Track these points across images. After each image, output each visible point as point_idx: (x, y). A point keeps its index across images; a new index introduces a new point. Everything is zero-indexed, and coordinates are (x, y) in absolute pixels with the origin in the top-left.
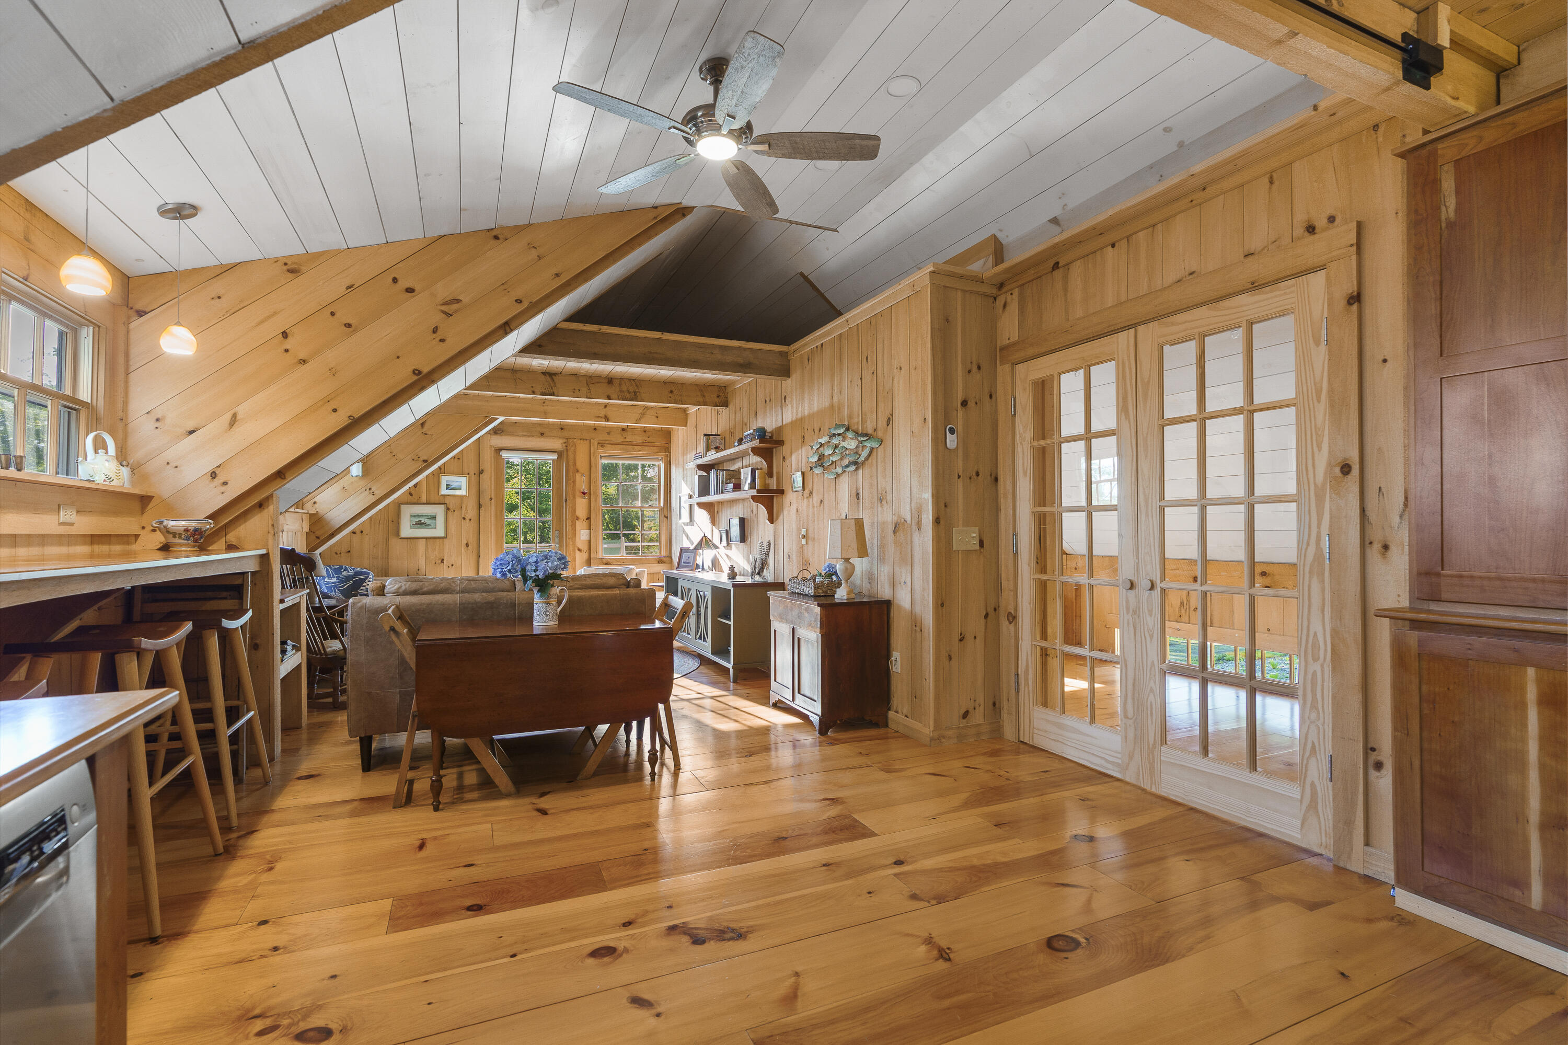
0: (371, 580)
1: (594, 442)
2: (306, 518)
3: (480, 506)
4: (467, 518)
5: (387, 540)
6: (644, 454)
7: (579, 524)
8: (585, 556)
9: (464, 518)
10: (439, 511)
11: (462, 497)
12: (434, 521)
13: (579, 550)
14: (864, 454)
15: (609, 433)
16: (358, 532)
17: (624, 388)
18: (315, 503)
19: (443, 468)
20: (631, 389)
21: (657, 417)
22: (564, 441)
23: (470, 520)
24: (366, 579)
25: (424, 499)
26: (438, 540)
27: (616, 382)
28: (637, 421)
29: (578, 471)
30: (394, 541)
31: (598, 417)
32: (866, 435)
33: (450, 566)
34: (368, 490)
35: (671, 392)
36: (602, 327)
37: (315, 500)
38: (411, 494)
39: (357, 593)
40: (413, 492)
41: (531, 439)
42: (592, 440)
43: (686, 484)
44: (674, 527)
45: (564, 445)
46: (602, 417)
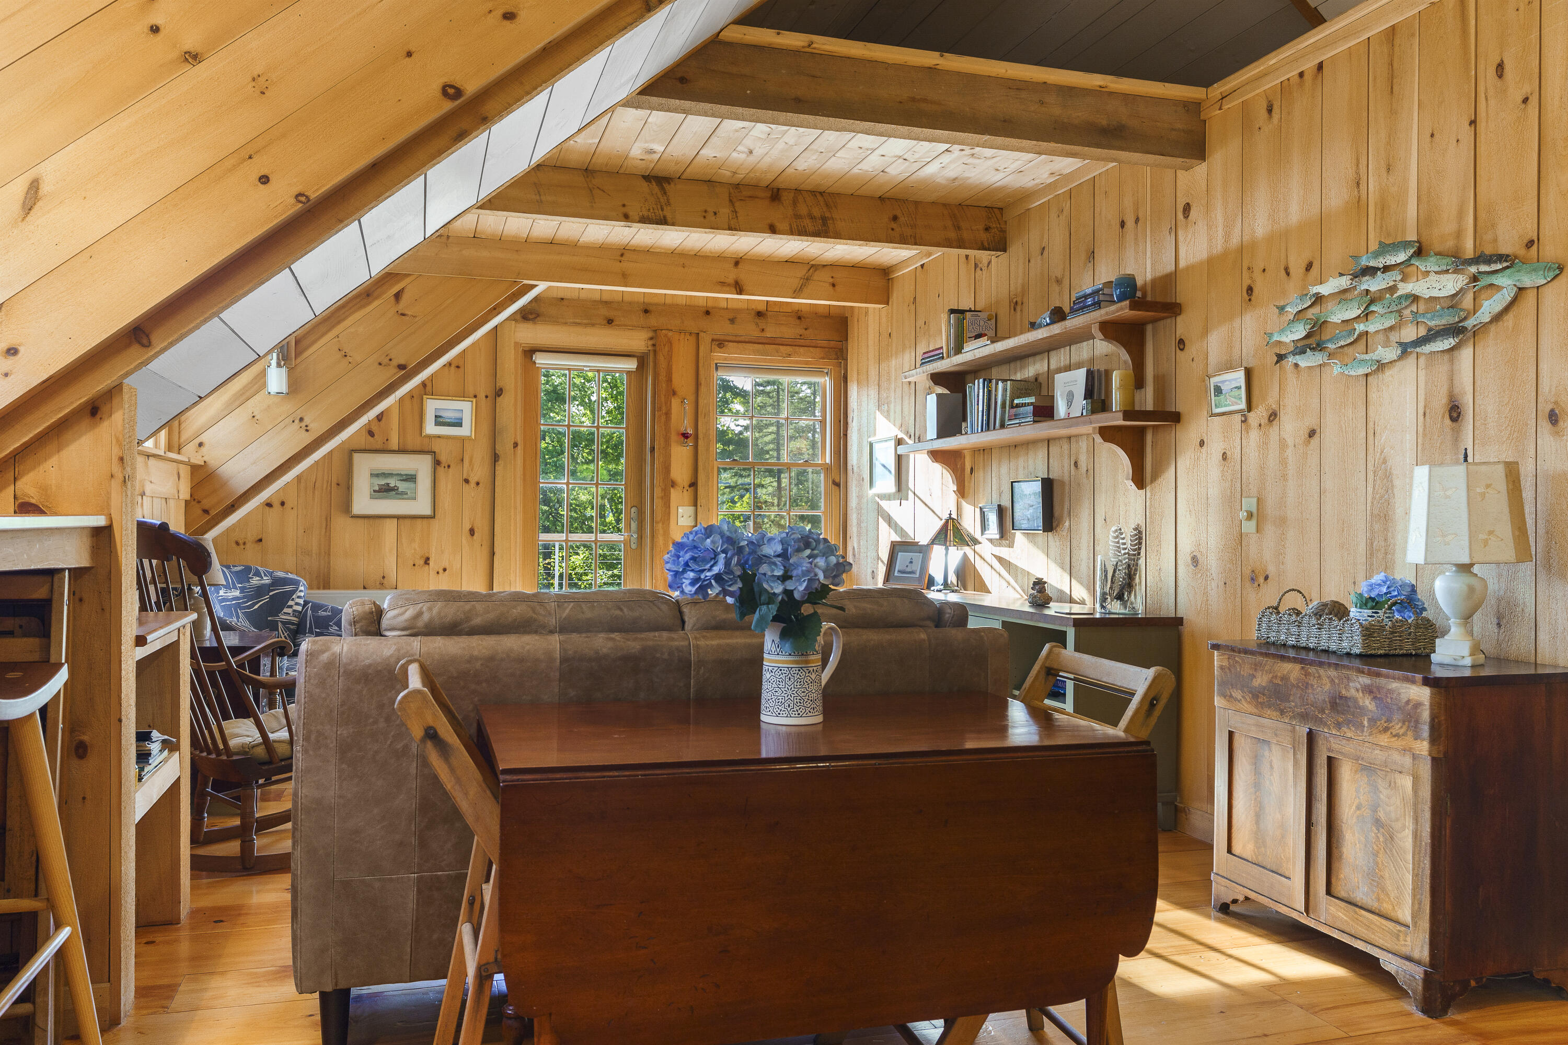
0: (302, 594)
1: (705, 339)
2: (185, 471)
3: (495, 458)
4: (473, 481)
6: (797, 362)
7: (675, 495)
9: (467, 481)
10: (421, 466)
11: (462, 440)
12: (411, 485)
14: (1490, 306)
15: (732, 321)
16: (276, 504)
17: (803, 210)
18: (201, 445)
19: (429, 385)
20: (816, 212)
21: (834, 285)
22: (650, 334)
23: (478, 484)
24: (294, 592)
25: (394, 443)
26: (419, 521)
27: (787, 198)
28: (797, 293)
29: (674, 393)
30: (340, 523)
31: (722, 285)
32: (1501, 258)
33: (441, 571)
34: (297, 421)
35: (895, 218)
36: (815, 38)
37: (203, 438)
38: (371, 433)
39: (277, 619)
40: (374, 429)
41: (589, 330)
42: (701, 334)
43: (888, 417)
44: (853, 502)
45: (650, 343)
46: (729, 285)
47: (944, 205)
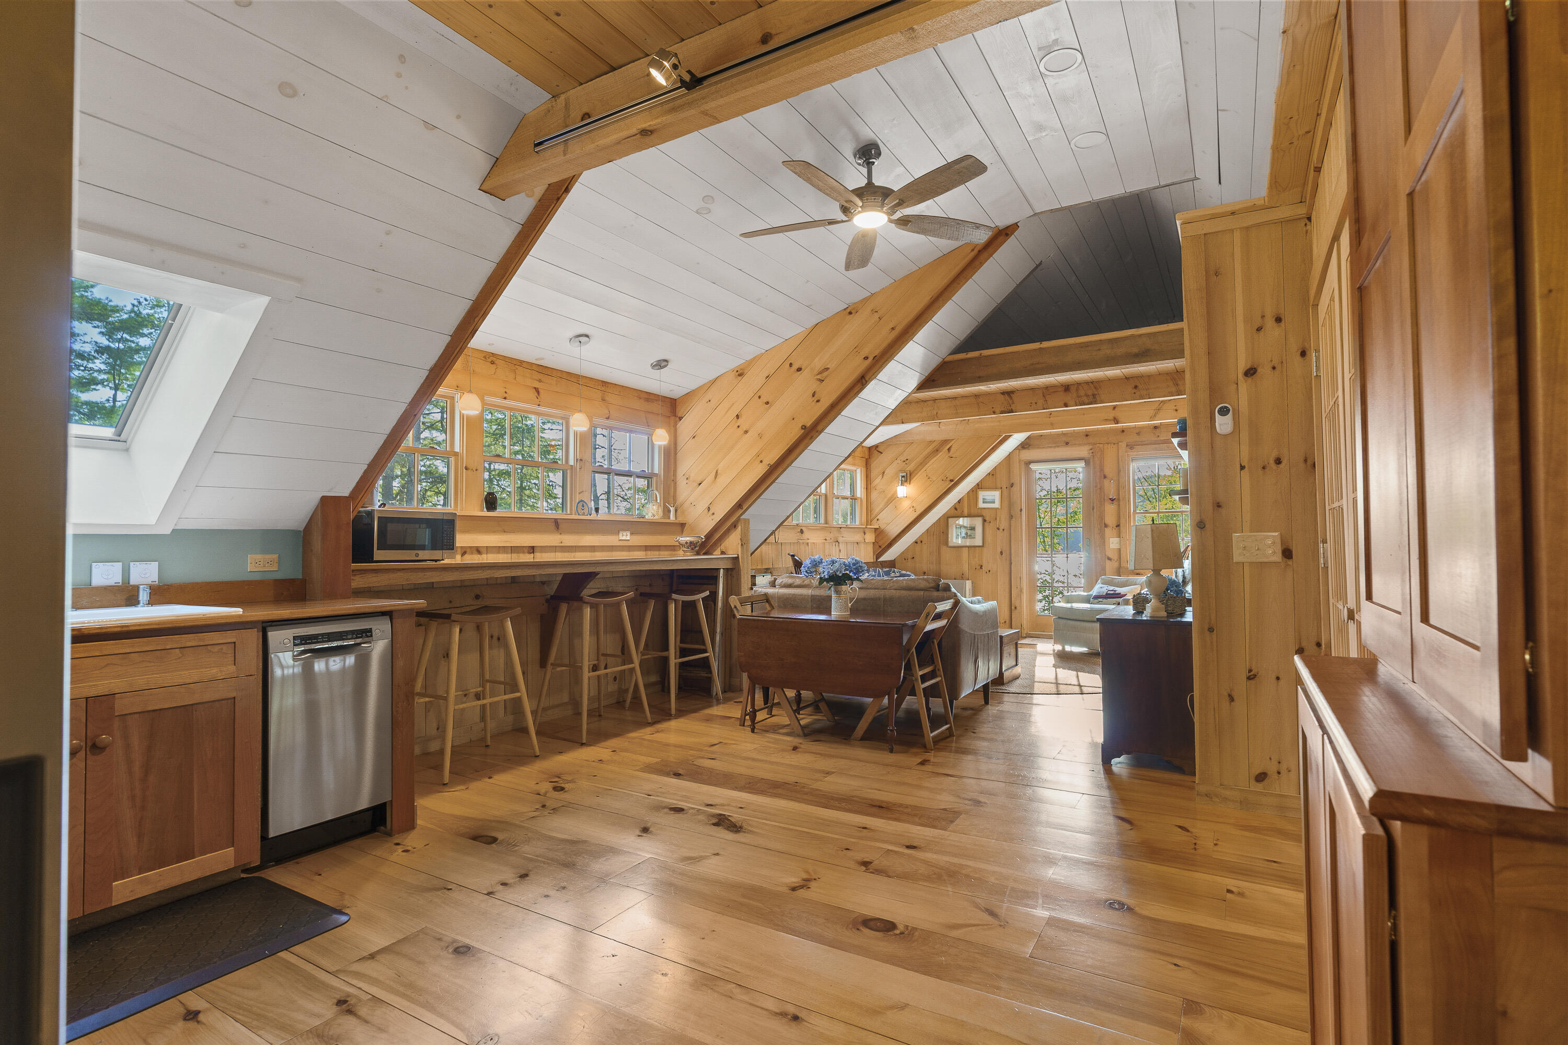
1: (1123, 446)
2: (870, 531)
3: (1011, 517)
4: (1001, 528)
5: (939, 549)
7: (1108, 531)
8: (1116, 565)
9: (998, 529)
10: (978, 522)
11: (996, 509)
12: (973, 531)
13: (1109, 559)
15: (1138, 434)
16: (919, 542)
17: (1082, 393)
18: (878, 520)
19: (980, 485)
20: (1090, 393)
21: (1176, 410)
22: (1091, 447)
23: (1003, 530)
25: (966, 513)
26: (977, 548)
27: (1073, 389)
29: (1105, 477)
30: (944, 548)
31: (1107, 421)
33: (988, 572)
34: (911, 508)
35: (1136, 387)
36: (982, 351)
37: (878, 517)
38: (956, 509)
40: (957, 507)
41: (1057, 449)
42: (1120, 443)
45: (1091, 451)
46: (1110, 420)
47: (1167, 374)
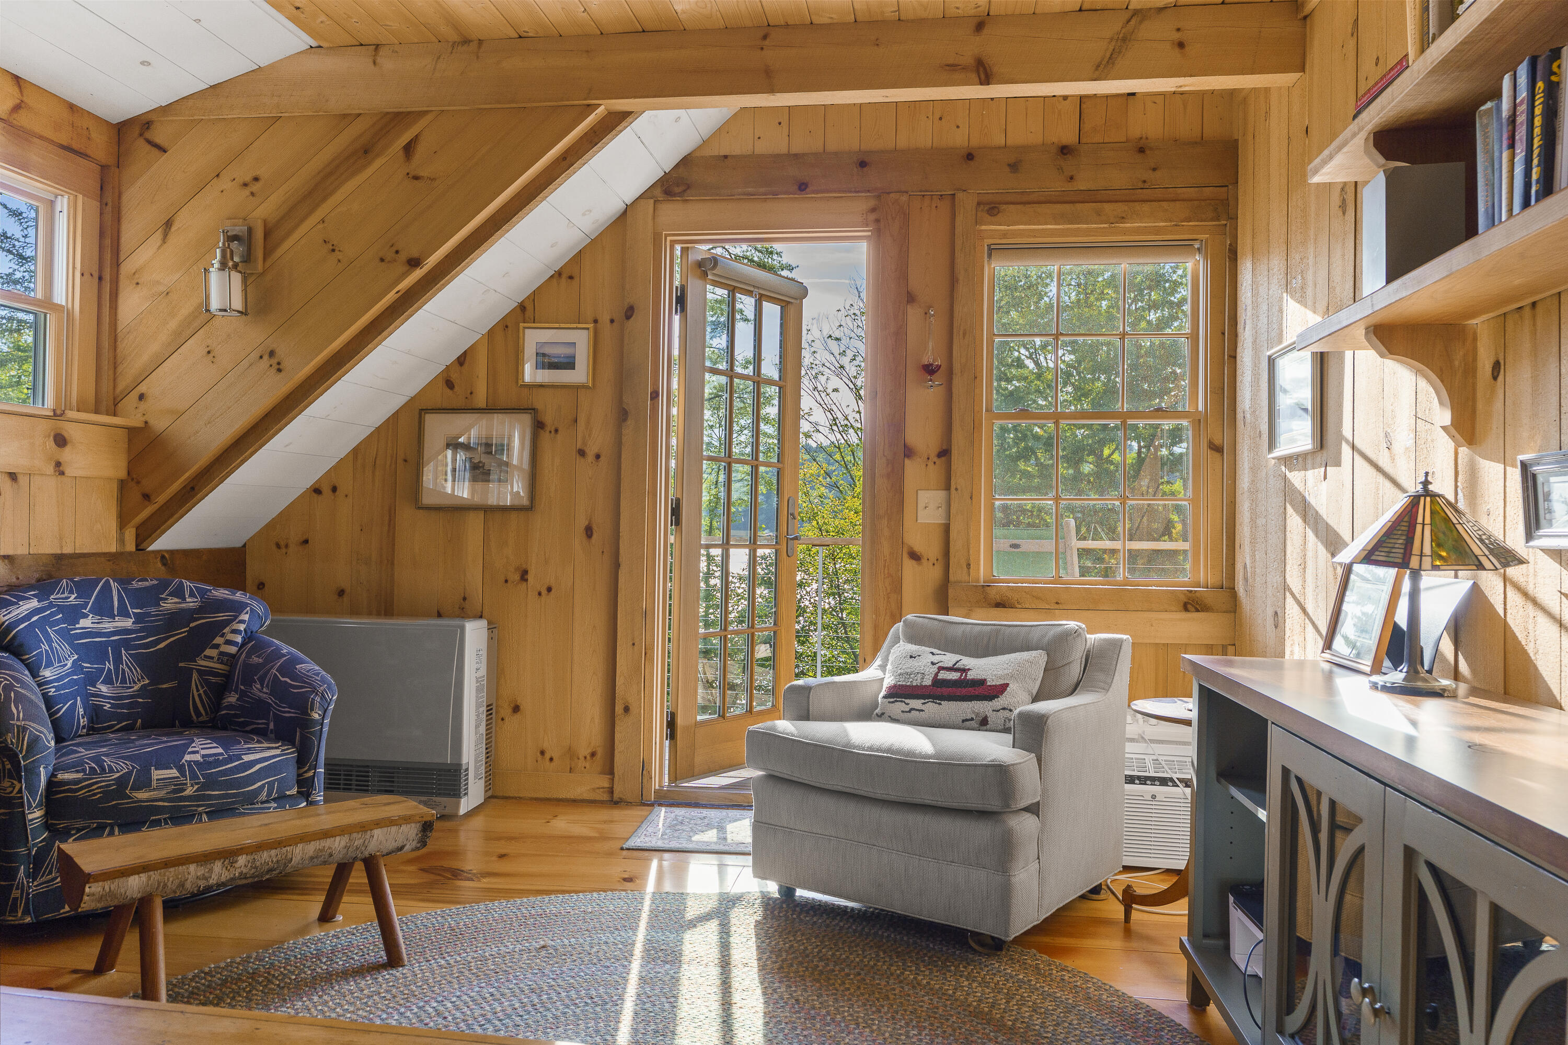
0: (242, 627)
1: (967, 202)
3: (623, 415)
4: (591, 452)
5: (391, 513)
6: (1138, 231)
7: (913, 471)
8: (934, 574)
10: (515, 430)
11: (575, 388)
13: (915, 556)
15: (1014, 167)
16: (326, 490)
18: (141, 397)
19: (529, 307)
21: (1181, 45)
22: (872, 203)
23: (598, 457)
24: (227, 623)
25: (481, 399)
26: (511, 515)
28: (1101, 71)
29: (911, 298)
31: (952, 71)
33: (544, 592)
34: (266, 357)
37: (142, 388)
38: (450, 384)
39: (192, 665)
40: (454, 377)
41: (771, 204)
42: (960, 195)
43: (1302, 301)
44: (1244, 481)
45: (871, 217)
46: (964, 69)
